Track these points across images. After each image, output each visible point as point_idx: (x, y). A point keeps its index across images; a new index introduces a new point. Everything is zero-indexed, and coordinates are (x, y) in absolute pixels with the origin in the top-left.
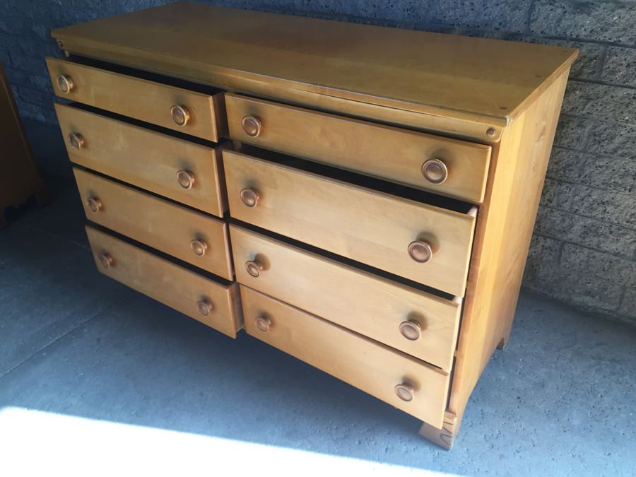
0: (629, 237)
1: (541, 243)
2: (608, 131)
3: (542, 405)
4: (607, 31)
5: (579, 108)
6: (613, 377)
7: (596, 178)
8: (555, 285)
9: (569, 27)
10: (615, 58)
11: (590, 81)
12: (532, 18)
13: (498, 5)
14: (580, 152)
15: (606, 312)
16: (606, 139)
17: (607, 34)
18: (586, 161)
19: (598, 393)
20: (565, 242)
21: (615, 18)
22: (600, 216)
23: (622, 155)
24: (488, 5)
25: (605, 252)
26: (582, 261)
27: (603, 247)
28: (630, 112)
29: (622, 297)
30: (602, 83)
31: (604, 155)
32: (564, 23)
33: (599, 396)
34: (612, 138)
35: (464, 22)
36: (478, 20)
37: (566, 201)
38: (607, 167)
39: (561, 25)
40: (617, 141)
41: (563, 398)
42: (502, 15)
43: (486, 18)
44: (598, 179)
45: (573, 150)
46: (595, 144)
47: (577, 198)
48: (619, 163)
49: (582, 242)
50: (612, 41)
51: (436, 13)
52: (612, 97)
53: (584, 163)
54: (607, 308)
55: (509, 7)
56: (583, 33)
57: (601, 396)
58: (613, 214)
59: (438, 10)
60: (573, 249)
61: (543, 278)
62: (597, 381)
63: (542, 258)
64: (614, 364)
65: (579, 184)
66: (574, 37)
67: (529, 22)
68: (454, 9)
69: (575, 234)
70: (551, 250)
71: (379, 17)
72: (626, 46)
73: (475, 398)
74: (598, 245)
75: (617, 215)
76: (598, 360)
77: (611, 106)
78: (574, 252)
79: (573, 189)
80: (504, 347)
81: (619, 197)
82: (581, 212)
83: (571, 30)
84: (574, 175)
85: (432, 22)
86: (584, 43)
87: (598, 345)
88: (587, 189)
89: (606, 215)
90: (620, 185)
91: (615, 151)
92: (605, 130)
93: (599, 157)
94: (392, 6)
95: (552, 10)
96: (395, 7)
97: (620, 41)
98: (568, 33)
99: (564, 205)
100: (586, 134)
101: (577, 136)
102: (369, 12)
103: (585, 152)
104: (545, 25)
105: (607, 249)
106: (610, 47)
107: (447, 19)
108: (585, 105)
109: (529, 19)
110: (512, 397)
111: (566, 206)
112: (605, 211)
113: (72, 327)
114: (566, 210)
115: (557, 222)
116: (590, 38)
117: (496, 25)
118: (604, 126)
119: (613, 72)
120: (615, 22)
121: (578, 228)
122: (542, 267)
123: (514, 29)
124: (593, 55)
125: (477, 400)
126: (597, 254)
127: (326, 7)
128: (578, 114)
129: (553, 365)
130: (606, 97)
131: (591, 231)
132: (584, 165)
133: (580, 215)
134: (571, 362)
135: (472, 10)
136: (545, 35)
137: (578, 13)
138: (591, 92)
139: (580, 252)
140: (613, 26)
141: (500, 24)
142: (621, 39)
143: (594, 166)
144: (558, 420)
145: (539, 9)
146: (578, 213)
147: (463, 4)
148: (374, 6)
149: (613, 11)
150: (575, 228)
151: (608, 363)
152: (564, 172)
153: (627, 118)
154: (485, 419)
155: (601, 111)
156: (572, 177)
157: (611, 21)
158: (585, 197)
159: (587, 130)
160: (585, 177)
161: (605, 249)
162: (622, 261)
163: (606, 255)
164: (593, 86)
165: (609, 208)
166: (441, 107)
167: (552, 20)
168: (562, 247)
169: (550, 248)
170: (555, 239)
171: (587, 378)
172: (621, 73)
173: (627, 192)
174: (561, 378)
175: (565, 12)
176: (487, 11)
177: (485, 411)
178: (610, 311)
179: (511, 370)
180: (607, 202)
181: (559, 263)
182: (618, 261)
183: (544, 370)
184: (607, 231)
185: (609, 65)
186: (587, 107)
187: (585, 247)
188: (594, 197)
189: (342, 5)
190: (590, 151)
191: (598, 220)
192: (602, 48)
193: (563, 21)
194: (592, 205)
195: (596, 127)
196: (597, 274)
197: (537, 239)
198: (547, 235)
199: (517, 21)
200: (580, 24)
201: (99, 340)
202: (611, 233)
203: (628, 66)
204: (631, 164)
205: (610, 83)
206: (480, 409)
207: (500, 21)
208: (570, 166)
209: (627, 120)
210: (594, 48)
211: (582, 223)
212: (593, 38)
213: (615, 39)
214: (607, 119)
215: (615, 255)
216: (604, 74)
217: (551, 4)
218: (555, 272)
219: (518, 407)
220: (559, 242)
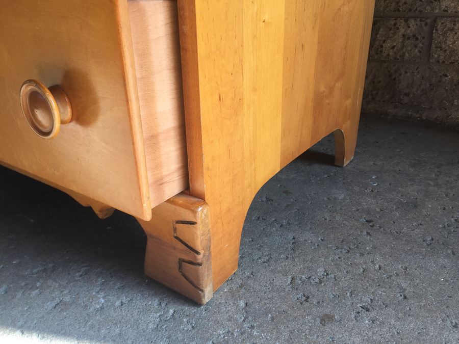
1: (402, 31)
8: (424, 98)
20: (436, 18)
60: (449, 25)
63: (403, 56)
70: (417, 39)
73: (285, 222)
78: (452, 30)
80: (346, 163)
110: (357, 221)
122: (403, 72)
154: (298, 252)
168: (433, 27)
169: (414, 35)
174: (447, 195)
177: (302, 239)
179: (357, 189)
181: (429, 57)
183: (416, 187)
197: (395, 24)
206: (291, 236)
218: (423, 77)
219: (368, 234)
220: (428, 21)
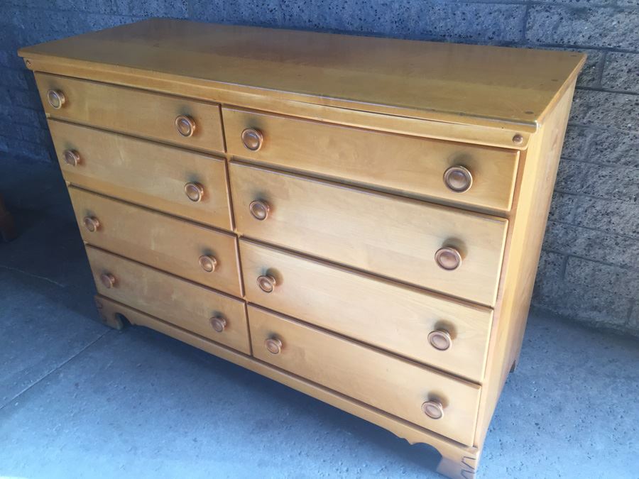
0: (635, 248)
2: (610, 139)
3: (563, 431)
4: (606, 36)
5: (579, 117)
6: (630, 396)
7: (599, 188)
8: (559, 301)
9: (566, 34)
10: (615, 64)
11: (590, 89)
12: (527, 26)
13: (491, 13)
14: (581, 162)
15: (615, 327)
16: (609, 147)
17: (606, 40)
18: (589, 171)
19: (618, 413)
20: (569, 256)
21: (614, 23)
22: (605, 227)
23: (626, 164)
24: (480, 15)
25: (611, 264)
26: (587, 275)
27: (610, 259)
28: (633, 119)
29: (630, 310)
30: (603, 90)
31: (607, 164)
32: (561, 30)
33: (620, 416)
34: (614, 147)
35: (456, 32)
36: (471, 30)
37: (569, 213)
38: (611, 177)
39: (558, 32)
40: (620, 149)
41: (583, 422)
42: (495, 24)
43: (479, 27)
44: (602, 189)
45: (574, 160)
46: (597, 153)
47: (580, 210)
48: (623, 172)
49: (586, 255)
50: (611, 47)
51: (426, 24)
52: (614, 104)
53: (587, 173)
54: (616, 322)
55: (503, 15)
56: (581, 40)
57: (622, 417)
58: (618, 224)
59: (428, 21)
60: (577, 263)
61: (547, 294)
62: (615, 401)
63: (545, 274)
64: (629, 382)
65: (581, 195)
66: (572, 44)
67: (524, 30)
68: (444, 19)
69: (579, 247)
70: (555, 265)
71: (366, 30)
72: (626, 51)
74: (604, 258)
75: (622, 226)
76: (612, 378)
77: (613, 113)
78: (579, 266)
79: (576, 200)
80: (515, 370)
81: (624, 206)
82: (585, 224)
83: (569, 37)
84: (576, 186)
85: (422, 33)
86: (582, 50)
87: (610, 362)
88: (590, 200)
89: (611, 226)
90: (625, 195)
91: (618, 159)
92: (607, 138)
93: (601, 166)
94: (379, 18)
95: (548, 17)
96: (382, 20)
97: (619, 46)
98: (566, 40)
99: (567, 217)
100: (587, 144)
101: (578, 145)
102: (355, 26)
103: (587, 162)
104: (541, 33)
105: (613, 261)
106: (610, 53)
107: (438, 30)
108: (585, 114)
109: (524, 27)
110: (530, 424)
111: (569, 218)
112: (610, 222)
113: (46, 373)
114: (569, 222)
115: (560, 235)
116: (587, 44)
117: (490, 34)
118: (606, 135)
119: (614, 79)
120: (614, 27)
121: (581, 240)
122: (545, 282)
123: (508, 38)
124: (592, 62)
125: (494, 429)
126: (603, 267)
127: (309, 21)
128: (579, 123)
129: (568, 387)
130: (607, 105)
131: (595, 243)
132: (586, 175)
133: (583, 227)
134: (585, 381)
135: (464, 19)
136: (541, 43)
137: (576, 19)
138: (592, 100)
139: (585, 265)
140: (611, 31)
141: (494, 33)
142: (621, 44)
143: (597, 176)
144: (581, 446)
145: (535, 17)
146: (581, 225)
147: (454, 14)
148: (360, 19)
149: (611, 16)
150: (579, 241)
151: (623, 380)
152: (566, 183)
153: (630, 125)
154: (505, 450)
155: (602, 119)
156: (575, 188)
157: (609, 26)
158: (588, 208)
159: (588, 139)
160: (588, 187)
161: (611, 261)
162: (630, 273)
163: (612, 268)
164: (593, 94)
165: (614, 219)
166: (462, 114)
167: (549, 27)
168: (566, 262)
169: (553, 262)
170: (559, 253)
171: (604, 398)
172: (623, 79)
173: (632, 201)
174: (577, 399)
175: (562, 19)
176: (480, 19)
177: (504, 441)
178: (618, 326)
179: (525, 395)
180: (612, 212)
181: (563, 277)
182: (625, 274)
183: (559, 392)
184: (613, 242)
185: (609, 71)
186: (588, 115)
187: (590, 260)
188: (597, 208)
189: (326, 19)
190: (592, 160)
191: (602, 231)
192: (601, 54)
193: (560, 28)
194: (596, 216)
195: (598, 135)
196: (604, 288)
198: (550, 249)
199: (511, 29)
200: (578, 30)
201: (77, 385)
202: (617, 244)
203: (629, 71)
204: (635, 173)
205: (611, 90)
206: (498, 439)
207: (494, 30)
208: (572, 176)
209: (630, 128)
210: (592, 55)
211: (586, 235)
212: (591, 44)
213: (615, 45)
214: (608, 126)
215: (622, 267)
216: (604, 80)
217: (547, 11)
218: (559, 288)
219: (538, 434)
220: (563, 257)
